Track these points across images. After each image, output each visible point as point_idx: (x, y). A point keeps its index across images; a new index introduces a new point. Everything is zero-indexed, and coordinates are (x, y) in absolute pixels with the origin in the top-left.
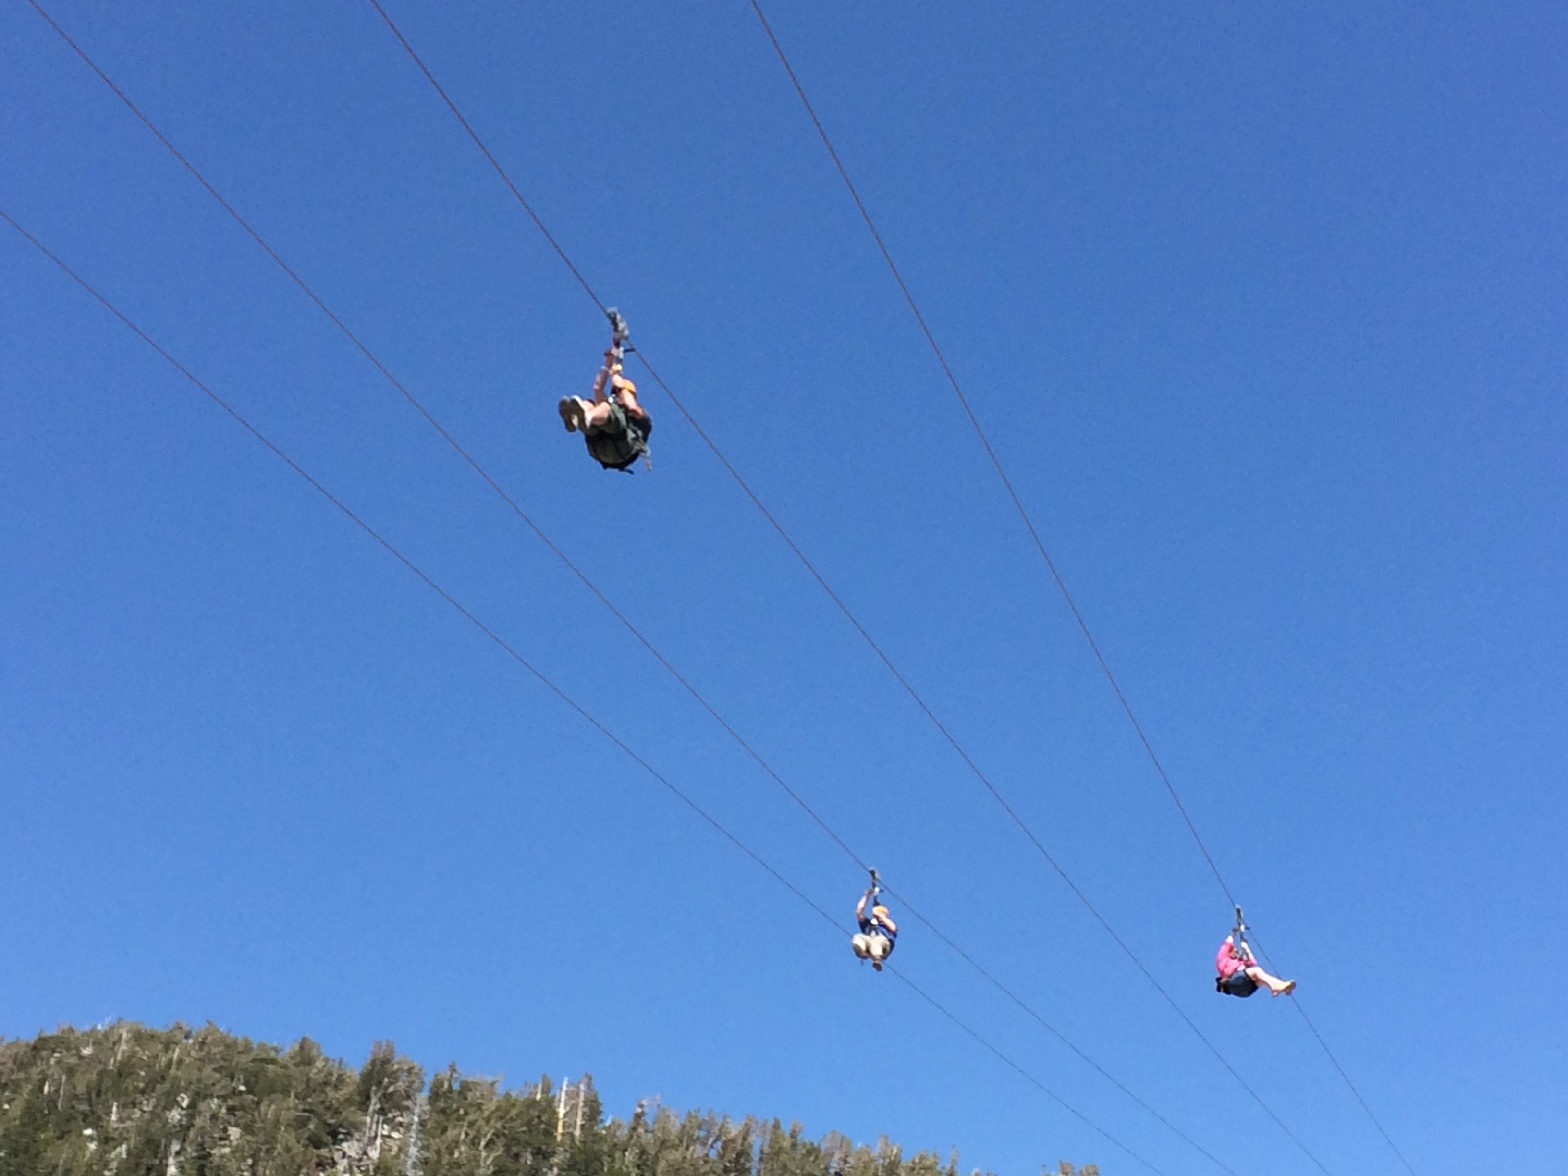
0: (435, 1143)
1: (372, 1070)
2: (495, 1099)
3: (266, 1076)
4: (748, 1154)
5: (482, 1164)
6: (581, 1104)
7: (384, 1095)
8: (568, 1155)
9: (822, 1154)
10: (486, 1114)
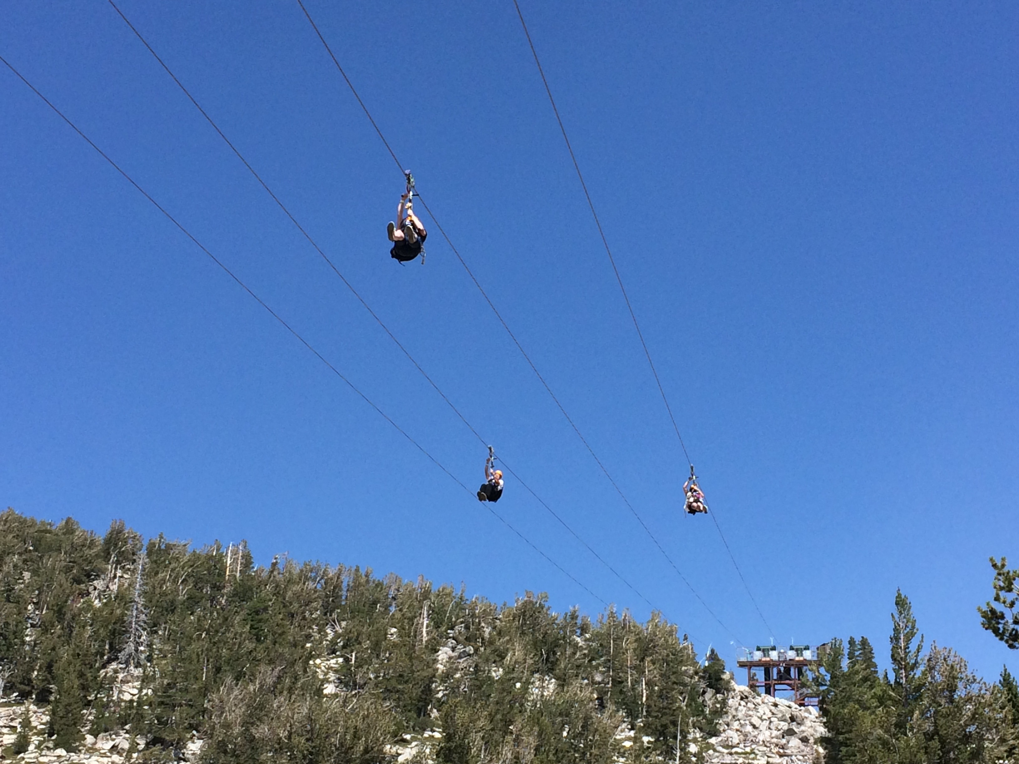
0: (151, 581)
1: (111, 537)
2: (187, 555)
3: (46, 541)
4: (340, 586)
5: (180, 594)
6: (240, 558)
7: (118, 552)
8: (232, 588)
9: (384, 587)
10: (182, 563)
